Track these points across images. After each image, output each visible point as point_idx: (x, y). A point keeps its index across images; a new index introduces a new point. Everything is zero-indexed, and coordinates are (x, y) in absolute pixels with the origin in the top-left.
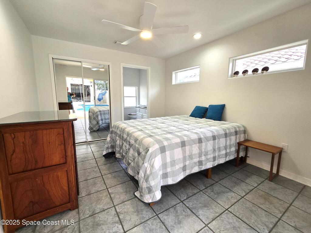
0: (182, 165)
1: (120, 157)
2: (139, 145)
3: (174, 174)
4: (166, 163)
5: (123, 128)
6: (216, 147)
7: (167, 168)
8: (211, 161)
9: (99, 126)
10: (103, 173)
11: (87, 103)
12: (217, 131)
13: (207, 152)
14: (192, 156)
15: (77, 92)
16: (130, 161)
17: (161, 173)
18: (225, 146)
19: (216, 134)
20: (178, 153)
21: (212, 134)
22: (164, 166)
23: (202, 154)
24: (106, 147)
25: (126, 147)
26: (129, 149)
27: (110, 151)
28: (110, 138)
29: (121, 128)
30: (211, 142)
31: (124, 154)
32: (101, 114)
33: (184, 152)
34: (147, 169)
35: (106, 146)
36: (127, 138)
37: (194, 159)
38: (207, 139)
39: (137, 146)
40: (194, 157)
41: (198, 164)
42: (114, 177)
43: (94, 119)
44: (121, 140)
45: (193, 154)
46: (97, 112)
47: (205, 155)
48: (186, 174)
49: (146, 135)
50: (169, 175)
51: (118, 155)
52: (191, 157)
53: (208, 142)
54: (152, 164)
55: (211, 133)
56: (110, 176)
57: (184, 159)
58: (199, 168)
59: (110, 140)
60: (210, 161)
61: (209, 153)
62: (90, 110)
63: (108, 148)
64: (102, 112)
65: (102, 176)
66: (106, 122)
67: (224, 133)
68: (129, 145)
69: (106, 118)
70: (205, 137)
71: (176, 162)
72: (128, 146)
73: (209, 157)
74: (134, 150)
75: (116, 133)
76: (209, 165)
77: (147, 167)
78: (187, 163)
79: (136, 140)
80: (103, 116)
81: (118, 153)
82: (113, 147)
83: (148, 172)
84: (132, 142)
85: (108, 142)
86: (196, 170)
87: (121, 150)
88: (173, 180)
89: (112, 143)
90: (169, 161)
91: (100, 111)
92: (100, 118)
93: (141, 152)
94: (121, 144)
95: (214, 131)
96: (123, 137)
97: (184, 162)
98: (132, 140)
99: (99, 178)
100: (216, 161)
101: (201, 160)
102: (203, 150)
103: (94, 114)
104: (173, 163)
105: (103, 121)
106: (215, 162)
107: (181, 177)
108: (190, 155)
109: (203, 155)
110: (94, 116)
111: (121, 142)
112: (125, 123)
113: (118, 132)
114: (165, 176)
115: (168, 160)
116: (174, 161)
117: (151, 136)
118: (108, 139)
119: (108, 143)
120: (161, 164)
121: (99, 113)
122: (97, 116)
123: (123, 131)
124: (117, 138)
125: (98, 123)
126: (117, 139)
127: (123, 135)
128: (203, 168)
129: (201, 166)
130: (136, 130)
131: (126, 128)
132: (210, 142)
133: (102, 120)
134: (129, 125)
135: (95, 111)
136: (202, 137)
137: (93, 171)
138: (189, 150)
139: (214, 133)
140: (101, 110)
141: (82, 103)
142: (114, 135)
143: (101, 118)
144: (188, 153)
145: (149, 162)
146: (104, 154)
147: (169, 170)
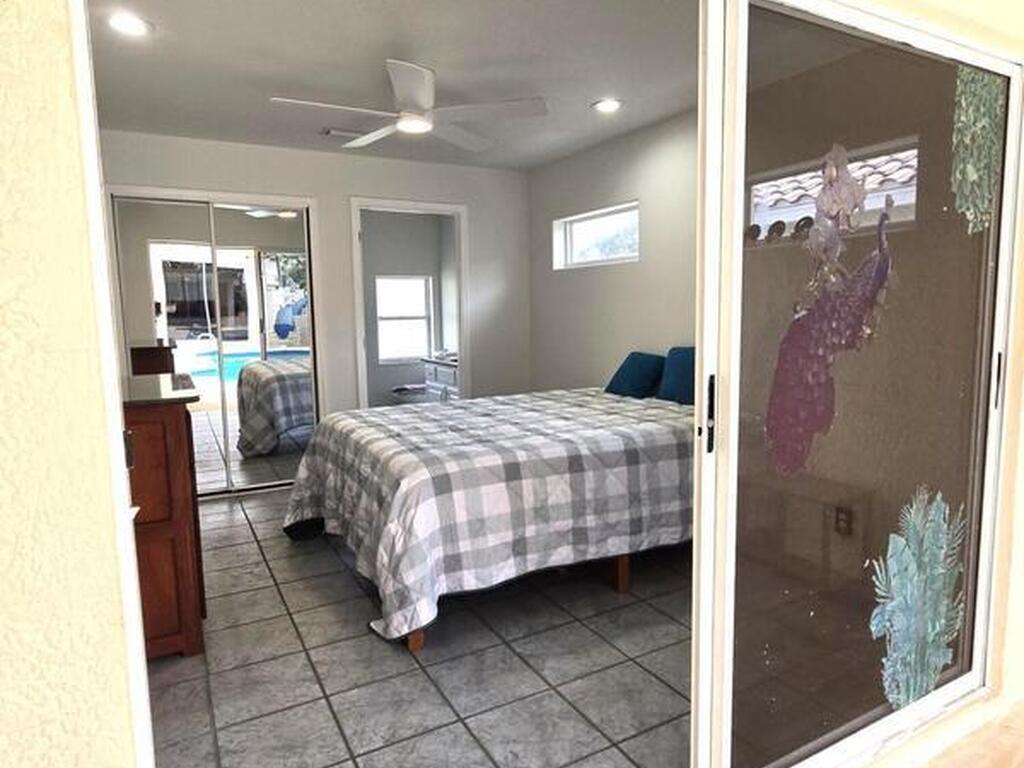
0: (509, 536)
1: (338, 532)
2: (381, 476)
3: (481, 559)
4: (455, 525)
5: (344, 431)
6: (644, 488)
7: (457, 540)
8: (625, 534)
9: (278, 437)
10: (279, 577)
11: (231, 347)
12: (647, 435)
13: (606, 503)
14: (547, 510)
15: (191, 296)
16: (361, 533)
17: (438, 553)
18: (680, 487)
19: (640, 443)
20: (495, 499)
21: (626, 445)
22: (449, 532)
23: (584, 508)
24: (295, 501)
25: (350, 490)
26: (359, 496)
27: (308, 514)
28: (309, 468)
29: (341, 432)
30: (622, 470)
31: (347, 516)
32: (284, 391)
33: (516, 496)
34: (396, 540)
35: (294, 496)
36: (354, 461)
37: (557, 519)
38: (603, 460)
39: (376, 478)
40: (553, 514)
41: (570, 538)
42: (314, 589)
43: (259, 407)
44: (339, 470)
45: (552, 506)
46: (268, 382)
47: (596, 512)
48: (526, 567)
49: (403, 448)
50: (464, 562)
51: (331, 526)
52: (542, 513)
53: (608, 471)
54: (408, 524)
55: (621, 442)
56: (299, 585)
57: (518, 518)
58: (576, 551)
59: (308, 479)
60: (619, 534)
61: (611, 506)
62: (244, 375)
63: (299, 504)
64: (288, 382)
65: (276, 584)
66: (302, 419)
67: (674, 442)
68: (360, 482)
69: (304, 403)
70: (595, 455)
71: (488, 523)
72: (355, 487)
73: (613, 518)
74: (369, 494)
75: (324, 450)
76: (617, 546)
77: (397, 533)
78: (530, 531)
79: (375, 462)
80: (291, 397)
81: (330, 518)
82: (317, 500)
83: (399, 548)
84: (366, 470)
85: (302, 482)
86: (563, 556)
87: (341, 507)
88: (477, 578)
89: (315, 488)
90: (465, 519)
91: (280, 379)
92: (279, 405)
93: (384, 494)
94: (339, 484)
95: (635, 435)
96: (344, 458)
97: (515, 528)
98: (366, 463)
99: (267, 591)
100: (644, 534)
101: (583, 525)
102: (589, 496)
103: (259, 389)
104: (478, 527)
105: (294, 417)
106: (638, 538)
107: (506, 571)
108: (538, 505)
109: (588, 511)
110: (259, 397)
111: (339, 477)
112: (354, 418)
113: (332, 446)
114: (452, 563)
115: (461, 516)
116: (482, 521)
117: (416, 449)
118: (302, 472)
119: (300, 485)
120: (438, 526)
121: (276, 385)
122: (270, 399)
123: (344, 438)
124: (330, 466)
125: (272, 424)
126: (327, 472)
127: (344, 453)
128: (592, 553)
129: (582, 547)
130: (382, 435)
131: (352, 431)
132: (616, 470)
133: (287, 412)
134: (366, 422)
135: (264, 379)
136: (584, 451)
137: (251, 573)
138: (536, 494)
139: (635, 443)
140: (284, 373)
141: (212, 344)
142: (319, 459)
143: (284, 403)
144: (529, 502)
145: (401, 519)
146: (287, 523)
147: (464, 546)
